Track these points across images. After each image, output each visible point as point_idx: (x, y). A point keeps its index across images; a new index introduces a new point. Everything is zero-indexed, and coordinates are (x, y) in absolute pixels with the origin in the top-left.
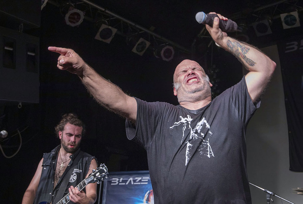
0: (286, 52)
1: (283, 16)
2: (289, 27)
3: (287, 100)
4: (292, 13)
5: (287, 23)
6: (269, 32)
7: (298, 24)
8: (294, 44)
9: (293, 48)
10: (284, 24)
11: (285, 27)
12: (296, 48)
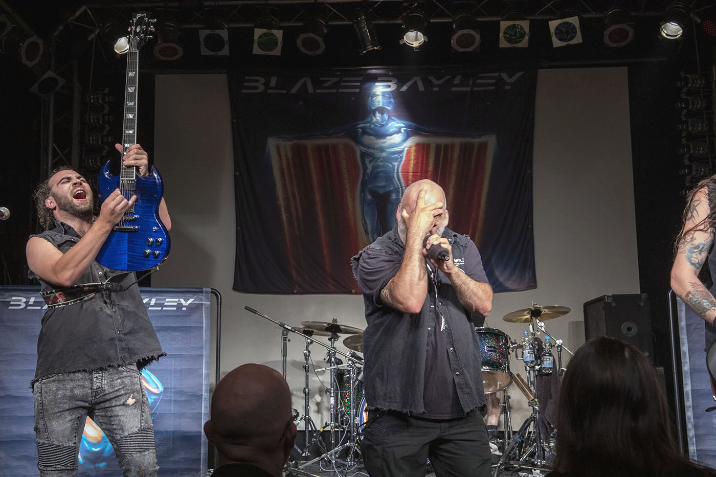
0: (243, 91)
1: (258, 32)
2: (263, 53)
3: (237, 174)
4: (275, 32)
5: (262, 46)
6: (226, 51)
7: (277, 52)
8: (257, 81)
9: (256, 88)
10: (255, 45)
11: (257, 50)
12: (261, 88)
